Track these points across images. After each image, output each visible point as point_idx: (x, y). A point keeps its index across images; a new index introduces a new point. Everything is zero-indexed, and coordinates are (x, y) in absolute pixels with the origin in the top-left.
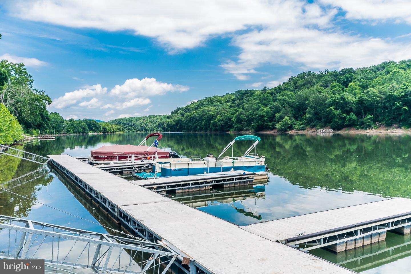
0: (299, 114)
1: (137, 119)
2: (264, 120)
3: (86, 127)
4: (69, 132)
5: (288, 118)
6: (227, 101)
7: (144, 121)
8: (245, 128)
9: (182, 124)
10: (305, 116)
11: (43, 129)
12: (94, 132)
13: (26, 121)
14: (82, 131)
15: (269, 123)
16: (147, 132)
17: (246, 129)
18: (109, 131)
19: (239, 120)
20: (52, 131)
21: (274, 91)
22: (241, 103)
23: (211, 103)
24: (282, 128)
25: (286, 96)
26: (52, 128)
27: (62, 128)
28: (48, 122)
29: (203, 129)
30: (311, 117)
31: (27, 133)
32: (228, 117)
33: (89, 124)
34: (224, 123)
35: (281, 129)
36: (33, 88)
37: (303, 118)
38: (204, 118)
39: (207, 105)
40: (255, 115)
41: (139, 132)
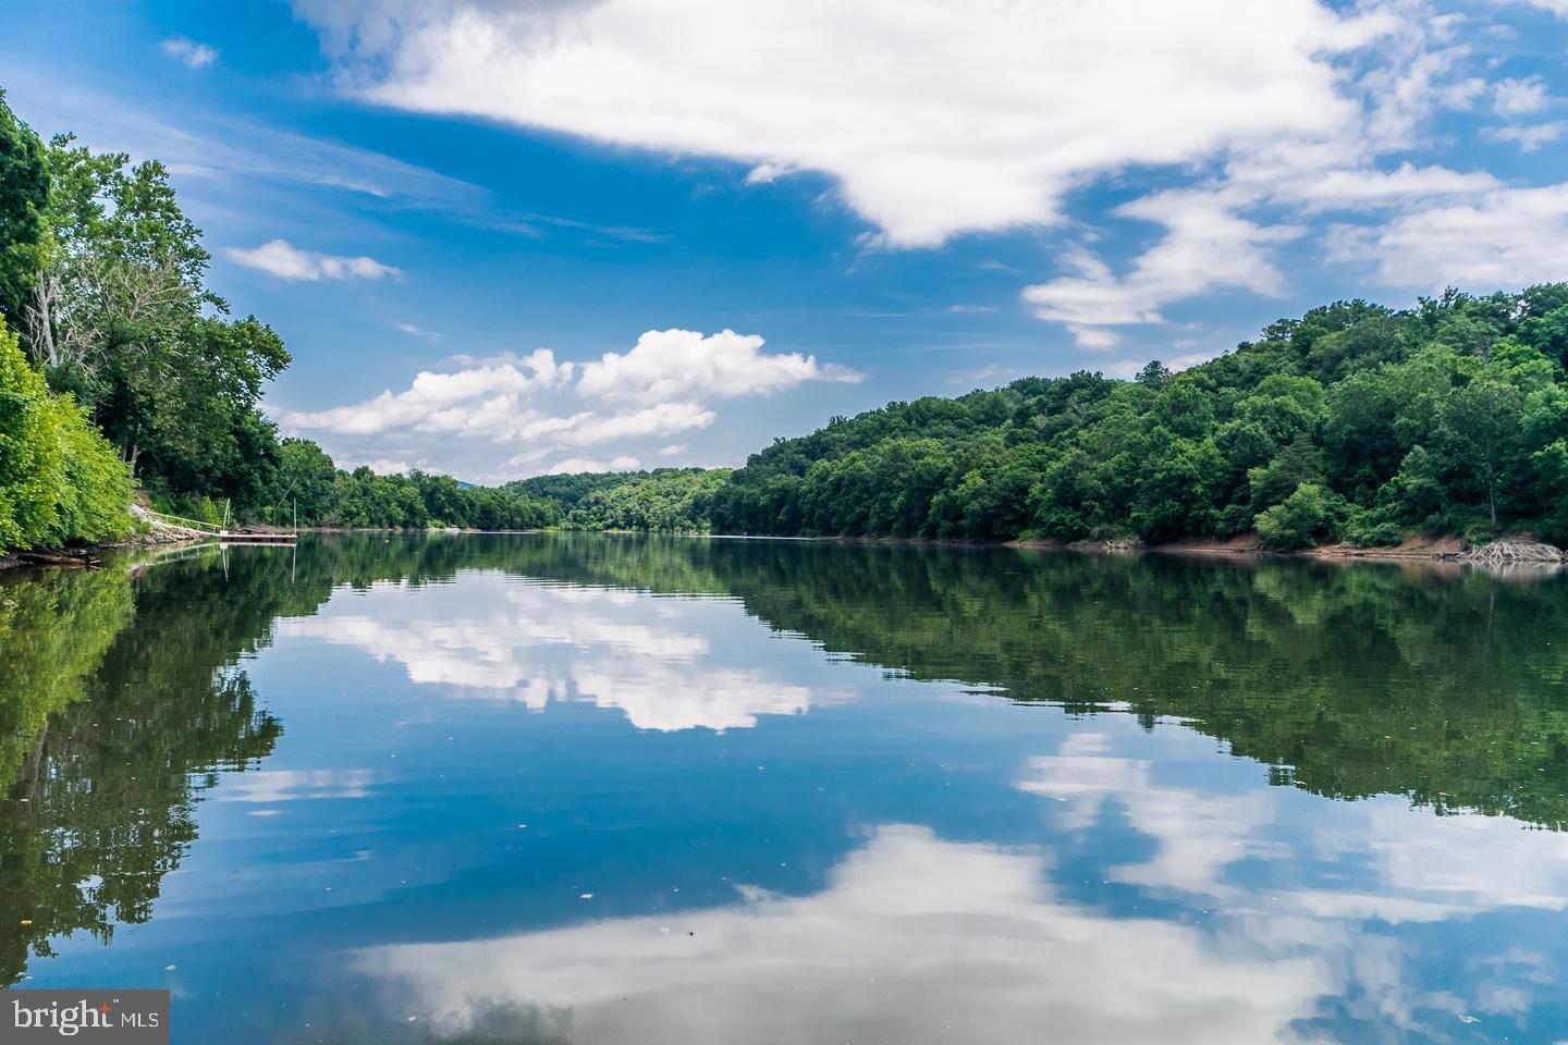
0: (1355, 473)
1: (610, 481)
2: (1191, 494)
3: (420, 505)
4: (352, 519)
5: (1314, 489)
6: (982, 417)
7: (639, 489)
8: (1096, 530)
9: (799, 504)
10: (1396, 482)
11: (245, 499)
12: (448, 526)
13: (175, 458)
14: (401, 518)
15: (1212, 511)
16: (647, 531)
17: (1102, 532)
18: (507, 522)
19: (1068, 494)
20: (287, 511)
21: (1205, 376)
22: (1057, 424)
23: (918, 422)
24: (1288, 532)
25: (1284, 394)
26: (287, 498)
27: (326, 503)
28: (271, 472)
29: (895, 526)
30: (1430, 490)
31: (177, 512)
32: (1014, 478)
33: (429, 490)
34: (996, 502)
35: (1282, 536)
36: (204, 290)
37: (1384, 493)
38: (900, 483)
39: (902, 430)
40: (1148, 474)
41: (614, 531)
